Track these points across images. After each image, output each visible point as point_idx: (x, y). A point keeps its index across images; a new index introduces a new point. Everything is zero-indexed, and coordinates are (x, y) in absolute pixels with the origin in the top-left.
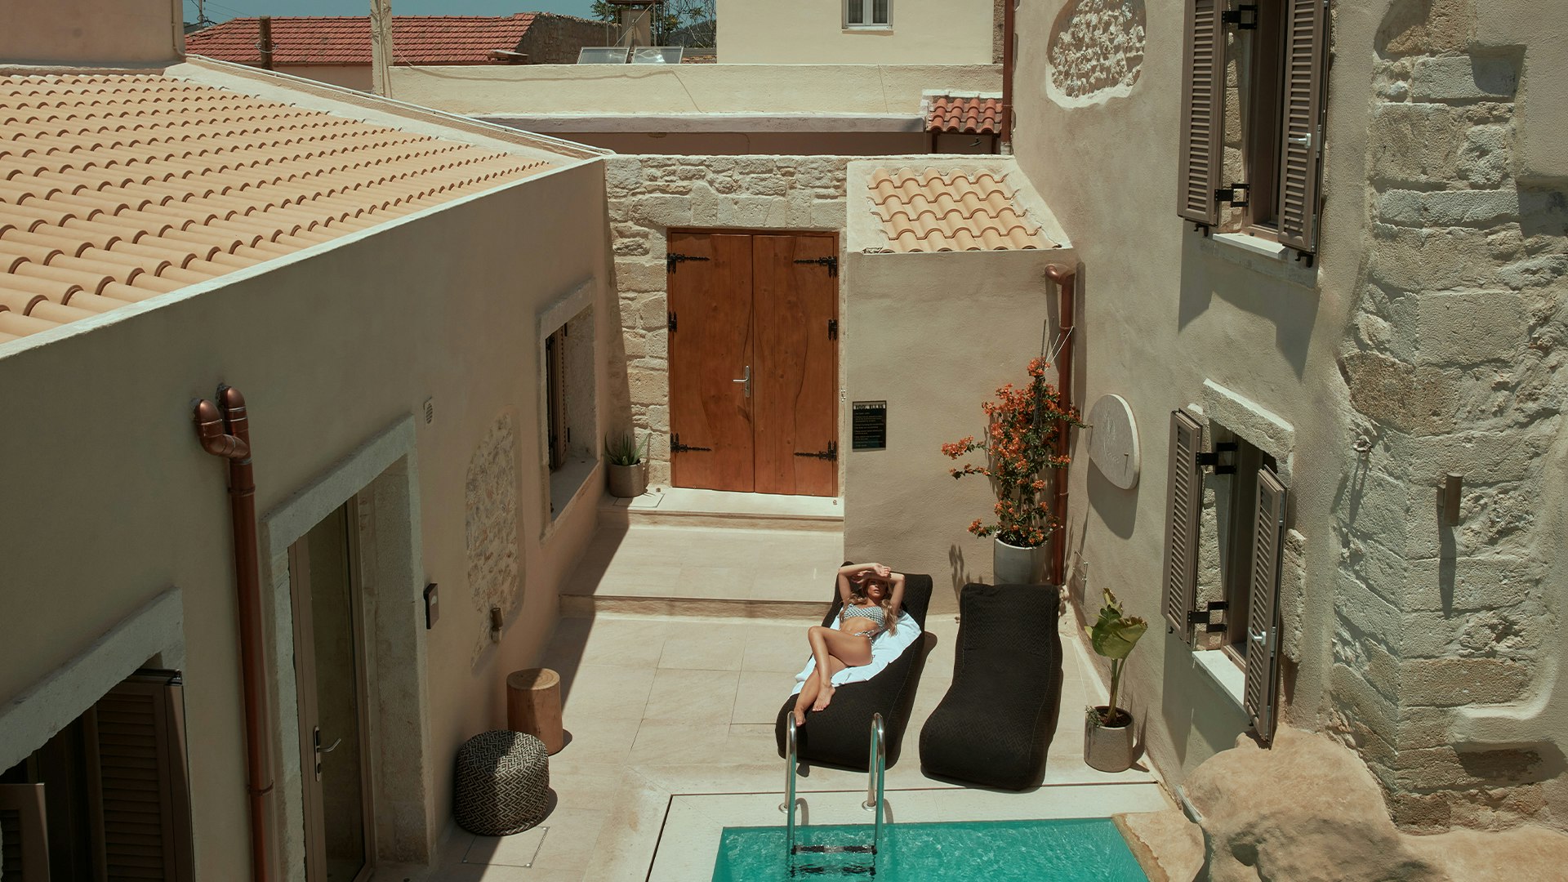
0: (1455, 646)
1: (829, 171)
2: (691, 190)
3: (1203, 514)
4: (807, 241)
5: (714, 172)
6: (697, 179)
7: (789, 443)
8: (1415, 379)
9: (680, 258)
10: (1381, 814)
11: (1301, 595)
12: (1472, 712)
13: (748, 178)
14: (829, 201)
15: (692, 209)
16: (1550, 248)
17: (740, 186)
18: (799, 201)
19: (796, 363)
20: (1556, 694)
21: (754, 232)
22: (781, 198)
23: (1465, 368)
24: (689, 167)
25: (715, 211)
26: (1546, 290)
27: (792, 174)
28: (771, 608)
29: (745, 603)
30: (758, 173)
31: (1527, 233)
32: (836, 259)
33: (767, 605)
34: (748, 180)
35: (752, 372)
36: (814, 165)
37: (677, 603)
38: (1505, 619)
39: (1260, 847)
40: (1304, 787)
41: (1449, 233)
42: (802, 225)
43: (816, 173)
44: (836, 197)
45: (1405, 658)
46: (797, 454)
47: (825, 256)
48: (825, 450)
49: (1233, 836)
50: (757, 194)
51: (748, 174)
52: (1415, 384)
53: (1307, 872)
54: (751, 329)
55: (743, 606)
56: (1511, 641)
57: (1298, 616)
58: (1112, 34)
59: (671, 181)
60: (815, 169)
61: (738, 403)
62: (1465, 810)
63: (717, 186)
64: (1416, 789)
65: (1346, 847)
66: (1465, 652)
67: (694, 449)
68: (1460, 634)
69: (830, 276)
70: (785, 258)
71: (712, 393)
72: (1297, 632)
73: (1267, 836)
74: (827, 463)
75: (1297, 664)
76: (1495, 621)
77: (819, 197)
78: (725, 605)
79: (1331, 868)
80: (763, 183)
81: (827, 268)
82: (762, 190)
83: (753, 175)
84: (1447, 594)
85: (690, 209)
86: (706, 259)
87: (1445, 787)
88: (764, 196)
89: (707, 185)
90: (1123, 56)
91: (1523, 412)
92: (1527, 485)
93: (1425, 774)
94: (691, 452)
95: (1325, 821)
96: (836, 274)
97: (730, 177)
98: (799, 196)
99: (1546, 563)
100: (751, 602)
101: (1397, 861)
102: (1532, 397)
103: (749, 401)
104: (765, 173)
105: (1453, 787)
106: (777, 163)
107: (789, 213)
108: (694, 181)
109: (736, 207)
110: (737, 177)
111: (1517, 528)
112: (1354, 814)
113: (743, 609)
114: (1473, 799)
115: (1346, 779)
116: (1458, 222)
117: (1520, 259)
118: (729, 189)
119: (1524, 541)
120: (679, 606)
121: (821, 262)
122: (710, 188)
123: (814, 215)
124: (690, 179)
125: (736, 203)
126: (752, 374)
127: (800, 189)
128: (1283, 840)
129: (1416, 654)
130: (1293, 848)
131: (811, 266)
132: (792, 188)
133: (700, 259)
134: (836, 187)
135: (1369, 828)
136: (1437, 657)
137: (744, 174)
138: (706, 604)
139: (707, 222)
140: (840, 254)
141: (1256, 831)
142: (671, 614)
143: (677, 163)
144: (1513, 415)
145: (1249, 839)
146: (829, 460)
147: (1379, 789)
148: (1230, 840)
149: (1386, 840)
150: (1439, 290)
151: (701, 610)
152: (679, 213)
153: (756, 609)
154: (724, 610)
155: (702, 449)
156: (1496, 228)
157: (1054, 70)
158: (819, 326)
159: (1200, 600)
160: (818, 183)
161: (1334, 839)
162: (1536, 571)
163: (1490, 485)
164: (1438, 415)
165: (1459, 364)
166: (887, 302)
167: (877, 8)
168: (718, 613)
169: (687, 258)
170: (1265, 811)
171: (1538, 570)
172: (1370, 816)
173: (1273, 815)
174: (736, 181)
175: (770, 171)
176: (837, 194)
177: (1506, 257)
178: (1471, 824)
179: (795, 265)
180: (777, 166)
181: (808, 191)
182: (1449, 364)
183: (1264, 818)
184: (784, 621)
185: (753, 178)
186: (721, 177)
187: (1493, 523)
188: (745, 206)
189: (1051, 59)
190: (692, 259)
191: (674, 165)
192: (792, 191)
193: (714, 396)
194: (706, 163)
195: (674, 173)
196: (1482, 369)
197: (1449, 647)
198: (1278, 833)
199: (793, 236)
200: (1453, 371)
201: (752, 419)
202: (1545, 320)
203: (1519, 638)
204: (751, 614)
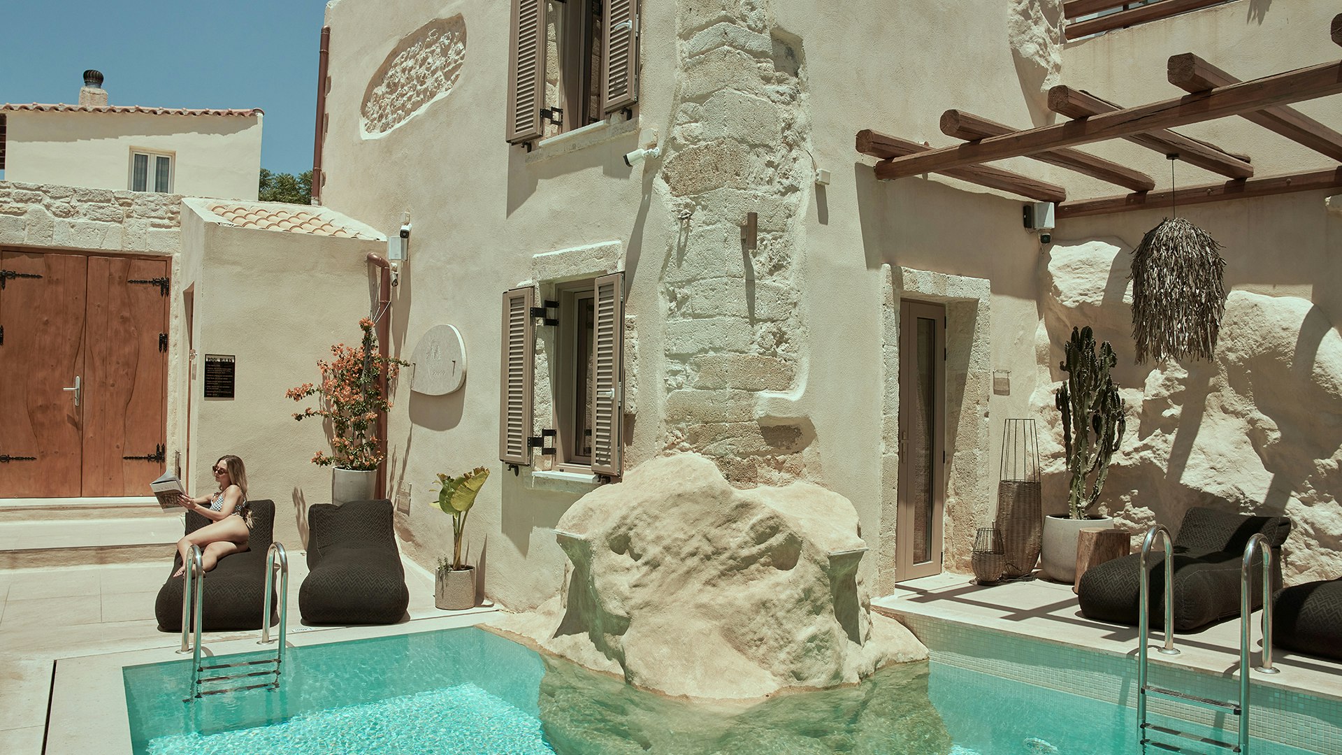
0: (755, 346)
1: (165, 205)
2: (26, 212)
3: (536, 358)
4: (141, 263)
5: (51, 197)
6: (33, 202)
7: (118, 447)
8: (725, 146)
9: (10, 275)
10: (717, 477)
11: (636, 359)
12: (765, 395)
13: (86, 206)
14: (164, 229)
15: (27, 229)
16: (787, 81)
17: (78, 212)
18: (135, 228)
19: (127, 374)
20: (809, 383)
21: (88, 254)
22: (119, 225)
23: (753, 146)
24: (25, 191)
25: (51, 232)
26: (788, 108)
27: (129, 205)
28: (122, 553)
29: (96, 550)
30: (97, 202)
31: (777, 69)
32: (168, 280)
33: (118, 550)
34: (86, 207)
35: (82, 383)
36: (150, 199)
37: (21, 556)
38: (779, 329)
39: (631, 533)
40: (658, 483)
41: (738, 54)
42: (137, 249)
43: (153, 206)
44: (170, 227)
45: (729, 351)
46: (126, 458)
47: (158, 277)
48: (154, 453)
49: (610, 531)
50: (95, 220)
51: (85, 202)
52: (726, 150)
53: (669, 536)
54: (82, 343)
55: (93, 553)
56: (784, 346)
57: (634, 376)
58: (429, 64)
59: (5, 202)
60: (152, 202)
61: (66, 412)
62: (764, 471)
63: (54, 210)
64: (739, 454)
65: (694, 509)
66: (761, 351)
67: (17, 459)
68: (757, 338)
69: (162, 295)
70: (120, 277)
71: (40, 403)
72: (634, 389)
73: (637, 522)
74: (155, 465)
75: (635, 415)
76: (775, 330)
77: (154, 225)
78: (74, 554)
79: (686, 528)
80: (101, 211)
81: (159, 288)
82: (99, 216)
83: (91, 203)
84: (751, 307)
85: (24, 230)
86: (39, 277)
87: (754, 453)
88: (101, 222)
89: (44, 209)
90: (441, 74)
91: (782, 184)
92: (786, 236)
93: (743, 442)
94: (14, 462)
95: (679, 495)
96: (168, 294)
97: (68, 203)
98: (134, 225)
99: (799, 291)
100: (102, 548)
101: (731, 505)
102: (785, 176)
103: (79, 410)
104: (102, 202)
105: (758, 453)
106: (115, 194)
107: (125, 238)
108: (29, 204)
109: (73, 230)
110: (74, 203)
111: (782, 266)
112: (699, 483)
113: (94, 556)
114: (768, 462)
115: (689, 466)
116: (743, 48)
117: (774, 84)
118: (67, 214)
119: (787, 275)
120: (23, 558)
121: (154, 282)
122: (46, 211)
123: (149, 241)
124: (26, 201)
125: (72, 227)
126: (82, 384)
127: (137, 218)
128: (649, 520)
129: (735, 348)
130: (657, 524)
131: (144, 285)
132: (128, 216)
133: (33, 276)
134: (171, 219)
135: (711, 488)
136: (746, 353)
137: (82, 201)
138: (53, 553)
139: (42, 242)
140: (173, 276)
141: (628, 521)
142: (13, 567)
143: (12, 186)
144: (777, 187)
145: (623, 530)
146: (158, 462)
147: (713, 463)
148: (608, 536)
149: (724, 493)
150: (735, 89)
151: (48, 560)
152: (12, 232)
153: (106, 555)
154: (73, 558)
155: (26, 458)
156: (762, 60)
157: (367, 121)
158: (149, 339)
159: (536, 429)
160: (153, 214)
161: (686, 506)
162: (794, 297)
163: (769, 232)
164: (739, 176)
165: (748, 142)
166: (238, 269)
167: (159, 185)
168: (67, 561)
169: (19, 275)
170: (634, 503)
171: (795, 297)
172: (711, 480)
173: (640, 505)
174: (74, 207)
175: (109, 201)
176: (171, 224)
177: (767, 80)
178: (768, 482)
179: (129, 284)
180: (115, 197)
181: (144, 220)
182: (742, 141)
183: (634, 508)
184: (136, 564)
185: (91, 205)
186: (58, 203)
187: (771, 259)
188: (83, 229)
189: (364, 114)
190: (23, 276)
191: (9, 188)
192: (129, 219)
193: (41, 406)
194: (43, 189)
195: (8, 195)
196: (760, 150)
197: (752, 346)
198: (645, 517)
199: (129, 258)
200: (745, 147)
201: (80, 427)
202: (789, 127)
203: (788, 345)
204: (102, 561)
